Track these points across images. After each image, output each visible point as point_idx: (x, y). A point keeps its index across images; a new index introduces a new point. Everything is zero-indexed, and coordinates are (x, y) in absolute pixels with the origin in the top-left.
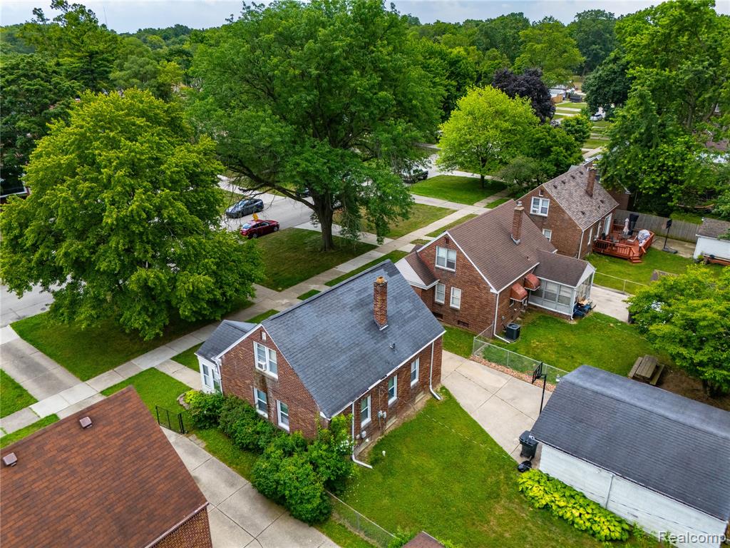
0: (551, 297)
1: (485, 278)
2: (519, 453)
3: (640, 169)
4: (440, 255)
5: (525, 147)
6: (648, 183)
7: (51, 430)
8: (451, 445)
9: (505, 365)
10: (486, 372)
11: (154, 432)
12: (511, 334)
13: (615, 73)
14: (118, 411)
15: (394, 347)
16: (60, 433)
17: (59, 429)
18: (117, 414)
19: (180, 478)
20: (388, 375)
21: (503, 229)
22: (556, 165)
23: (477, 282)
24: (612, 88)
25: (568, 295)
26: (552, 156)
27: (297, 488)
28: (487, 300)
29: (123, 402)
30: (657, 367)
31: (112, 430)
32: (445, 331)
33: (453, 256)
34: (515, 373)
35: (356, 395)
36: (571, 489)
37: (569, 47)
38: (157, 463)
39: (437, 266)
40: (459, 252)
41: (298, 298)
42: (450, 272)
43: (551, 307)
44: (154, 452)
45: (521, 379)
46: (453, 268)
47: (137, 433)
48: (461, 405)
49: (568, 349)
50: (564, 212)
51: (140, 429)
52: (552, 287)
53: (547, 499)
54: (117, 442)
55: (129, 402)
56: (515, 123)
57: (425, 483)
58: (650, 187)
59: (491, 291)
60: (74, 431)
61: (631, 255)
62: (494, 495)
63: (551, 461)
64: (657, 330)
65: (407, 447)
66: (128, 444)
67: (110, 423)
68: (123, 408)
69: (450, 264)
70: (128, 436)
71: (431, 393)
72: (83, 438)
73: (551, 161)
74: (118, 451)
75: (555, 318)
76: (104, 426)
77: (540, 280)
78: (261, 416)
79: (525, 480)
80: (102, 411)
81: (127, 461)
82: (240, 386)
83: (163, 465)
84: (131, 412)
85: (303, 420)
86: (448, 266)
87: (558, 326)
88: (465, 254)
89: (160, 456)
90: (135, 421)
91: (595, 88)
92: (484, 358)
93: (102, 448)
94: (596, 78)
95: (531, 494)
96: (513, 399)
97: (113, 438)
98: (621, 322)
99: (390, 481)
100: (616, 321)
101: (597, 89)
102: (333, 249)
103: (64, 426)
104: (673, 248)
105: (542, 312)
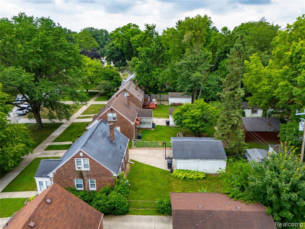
0: (144, 123)
1: (129, 120)
2: (168, 168)
3: (148, 80)
4: (109, 116)
5: (102, 77)
6: (151, 84)
7: (38, 208)
8: (147, 174)
9: (144, 147)
10: (140, 151)
11: (72, 197)
12: (139, 138)
13: (115, 50)
14: (56, 193)
15: (121, 147)
16: (42, 208)
17: (41, 207)
18: (56, 194)
19: (90, 209)
20: (124, 156)
21: (124, 104)
22: (116, 82)
23: (126, 122)
24: (115, 55)
25: (150, 121)
26: (114, 79)
27: (119, 202)
28: (130, 128)
29: (56, 190)
30: (183, 135)
31: (59, 201)
32: (129, 139)
33: (115, 115)
34: (149, 148)
35: (120, 166)
36: (187, 170)
37: (93, 41)
38: (80, 207)
39: (108, 120)
40: (117, 113)
41: (45, 150)
42: (115, 121)
43: (145, 126)
44: (77, 204)
45: (151, 149)
46: (116, 119)
47: (67, 199)
48: (141, 162)
49: (158, 137)
50: (134, 96)
51: (67, 197)
52: (144, 120)
53: (184, 175)
54: (63, 204)
55: (58, 189)
56: (97, 69)
57: (149, 187)
58: (152, 85)
59: (132, 124)
60: (46, 206)
61: (154, 107)
62: (170, 182)
63: (180, 165)
64: (186, 121)
65: (135, 180)
66: (67, 204)
67: (57, 199)
68: (57, 192)
69: (114, 118)
70: (65, 201)
71: (129, 163)
72: (51, 207)
73: (114, 81)
74: (66, 208)
75: (147, 130)
76: (55, 201)
77: (140, 118)
78: (80, 190)
79: (175, 174)
80: (51, 195)
81: (71, 210)
82: (65, 182)
83: (83, 207)
84: (61, 192)
85: (104, 182)
86: (113, 119)
87: (150, 131)
88: (120, 113)
89: (80, 204)
90: (64, 196)
91: (109, 56)
92: (136, 147)
93: (60, 208)
94: (108, 52)
95: (179, 176)
96: (154, 155)
97: (61, 203)
98: (165, 126)
99: (138, 191)
100: (164, 126)
101: (110, 56)
102: (44, 128)
103: (42, 205)
104: (162, 103)
105: (142, 129)
